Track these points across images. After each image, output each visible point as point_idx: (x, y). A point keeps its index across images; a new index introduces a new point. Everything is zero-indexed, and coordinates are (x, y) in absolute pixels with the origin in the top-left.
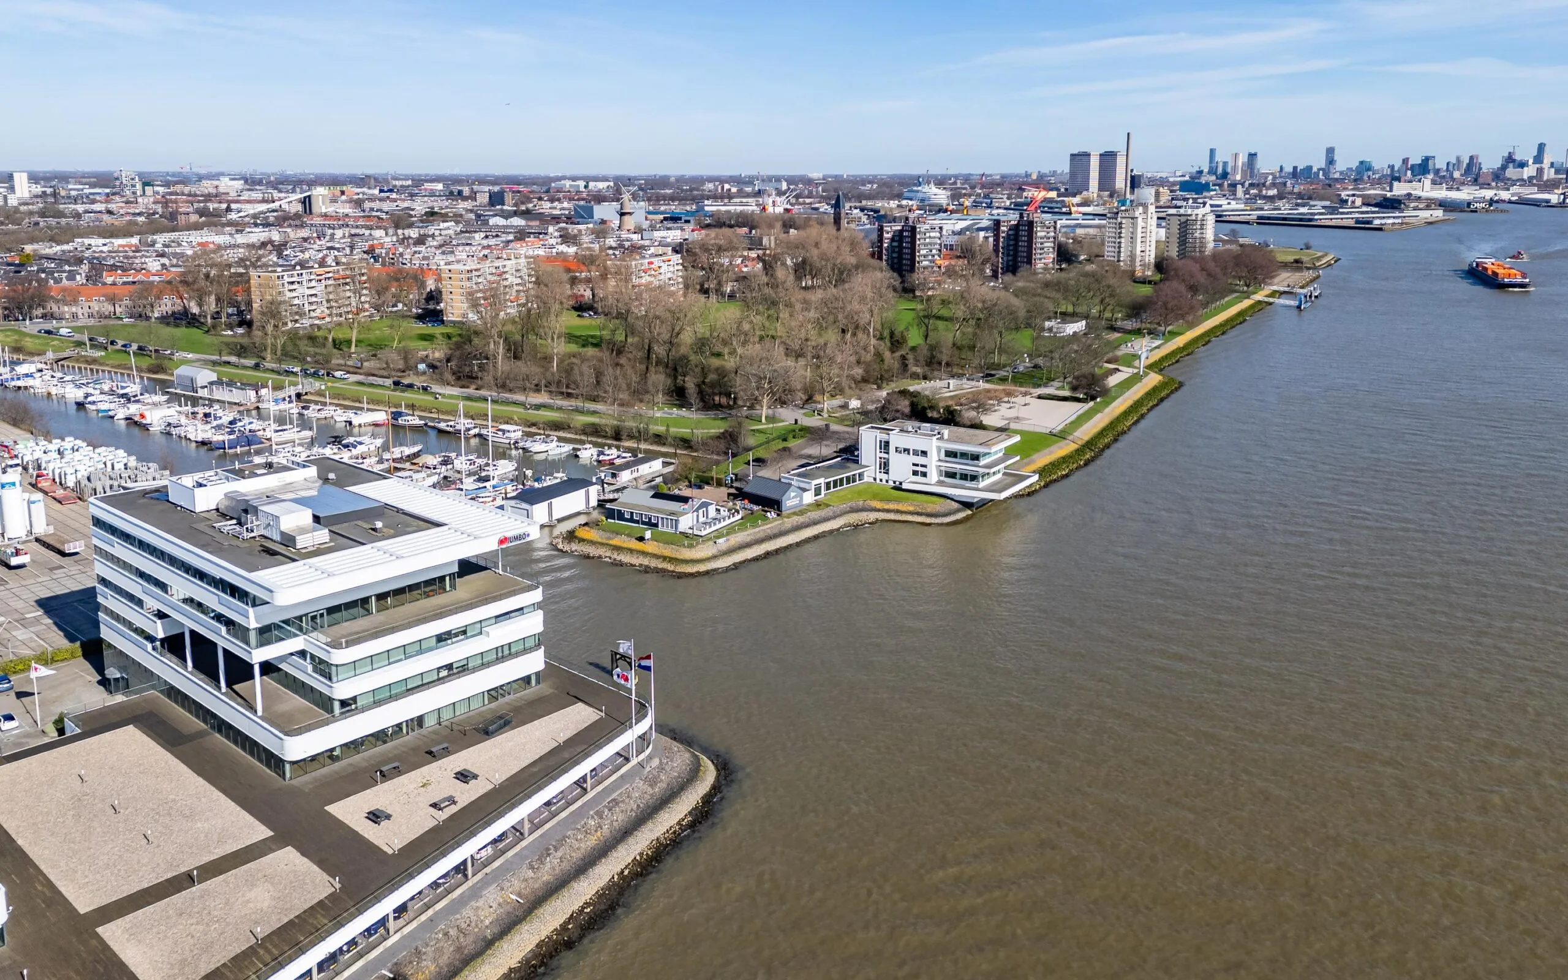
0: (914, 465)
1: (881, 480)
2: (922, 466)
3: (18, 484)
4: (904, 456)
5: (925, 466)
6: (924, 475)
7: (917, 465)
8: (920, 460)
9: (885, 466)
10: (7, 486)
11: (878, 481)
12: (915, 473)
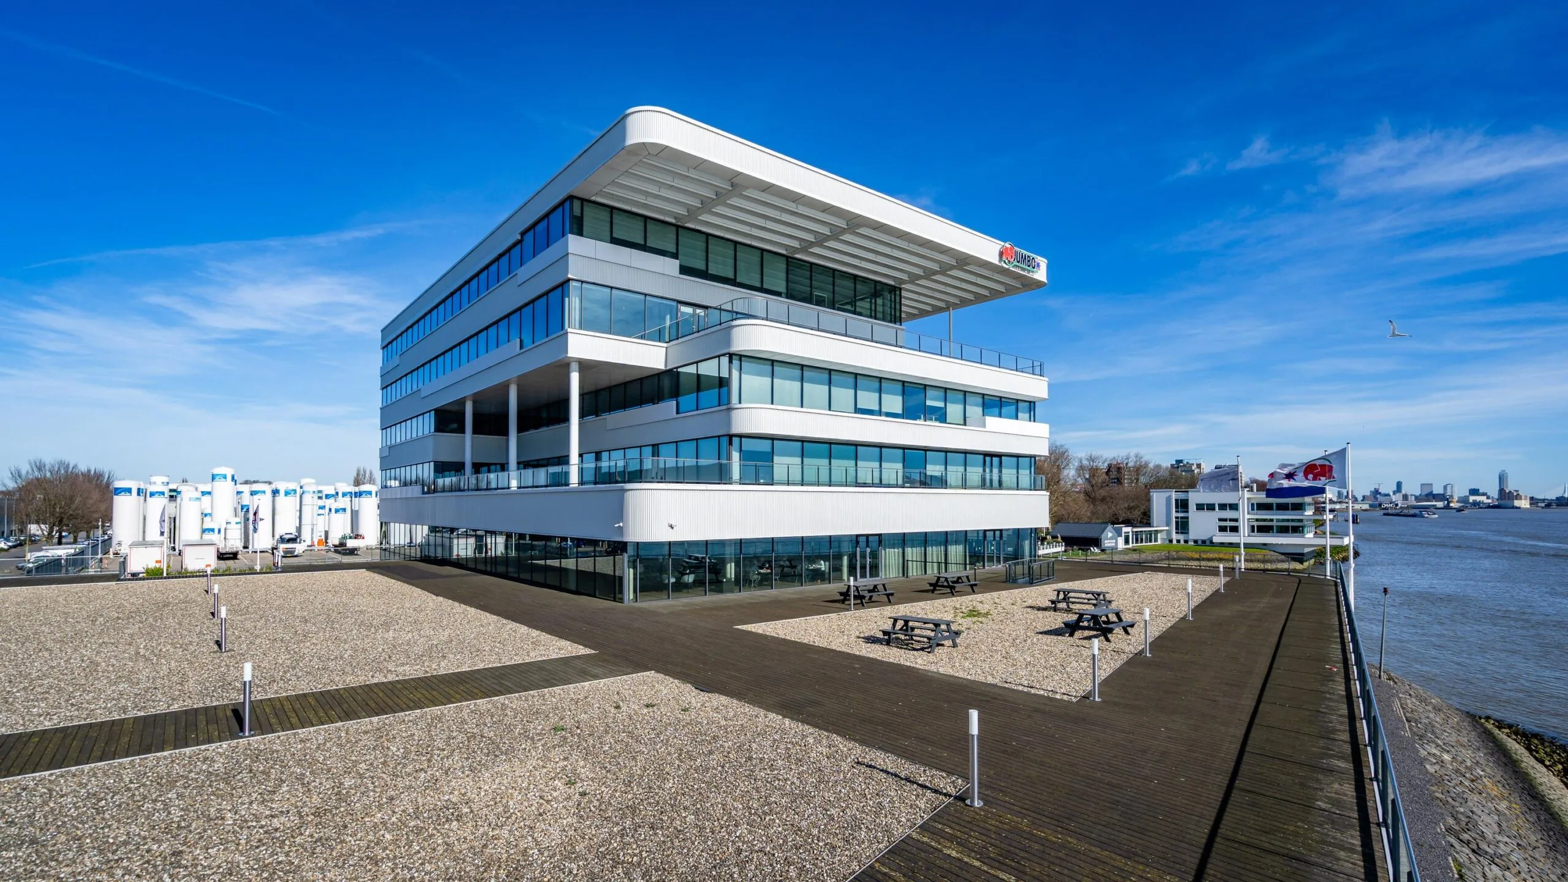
0: (1220, 520)
1: (1178, 541)
2: (1231, 520)
3: (374, 494)
4: (1206, 514)
5: (1236, 520)
6: (1235, 529)
7: (1225, 520)
8: (1228, 514)
9: (1183, 526)
10: (364, 495)
11: (1175, 542)
12: (1222, 529)
